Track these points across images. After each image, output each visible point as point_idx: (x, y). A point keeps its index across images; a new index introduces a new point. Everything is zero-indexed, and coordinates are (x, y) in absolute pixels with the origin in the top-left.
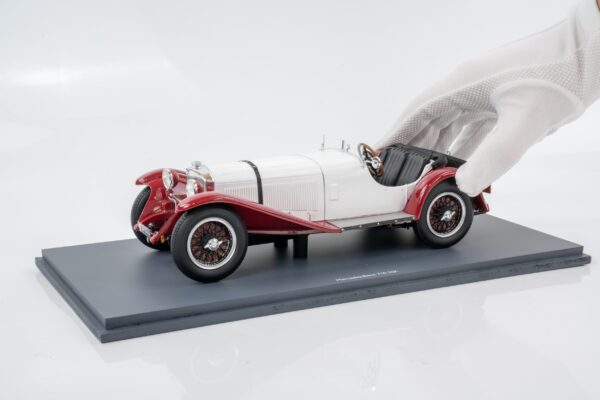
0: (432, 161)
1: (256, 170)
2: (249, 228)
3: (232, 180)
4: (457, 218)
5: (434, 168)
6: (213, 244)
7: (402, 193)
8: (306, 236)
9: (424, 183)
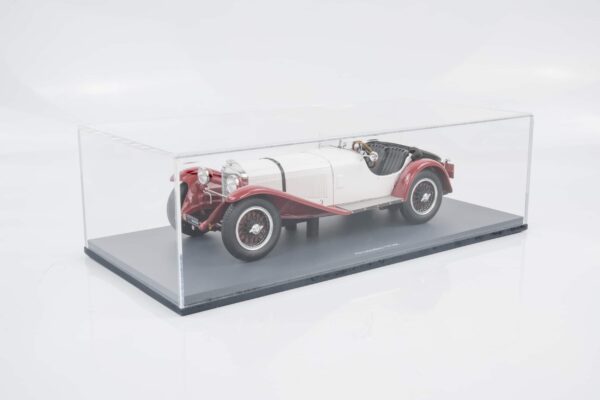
0: (410, 155)
1: (279, 165)
2: (283, 214)
3: (261, 174)
4: (431, 199)
5: (413, 159)
6: (256, 228)
7: (390, 180)
8: (317, 219)
9: (406, 172)
